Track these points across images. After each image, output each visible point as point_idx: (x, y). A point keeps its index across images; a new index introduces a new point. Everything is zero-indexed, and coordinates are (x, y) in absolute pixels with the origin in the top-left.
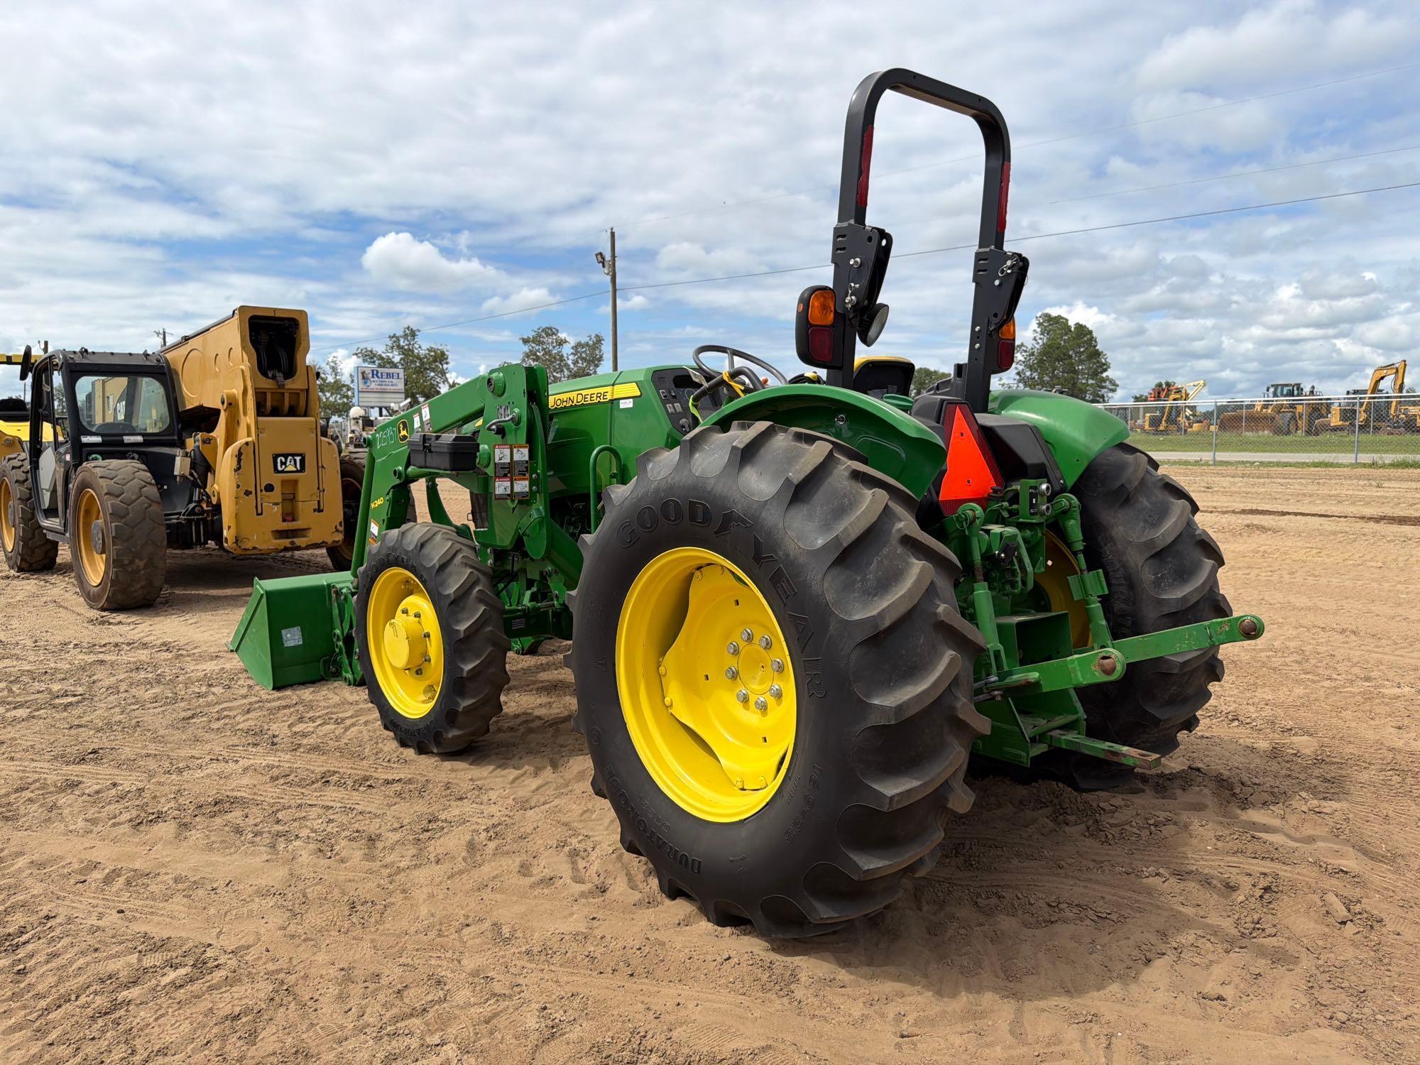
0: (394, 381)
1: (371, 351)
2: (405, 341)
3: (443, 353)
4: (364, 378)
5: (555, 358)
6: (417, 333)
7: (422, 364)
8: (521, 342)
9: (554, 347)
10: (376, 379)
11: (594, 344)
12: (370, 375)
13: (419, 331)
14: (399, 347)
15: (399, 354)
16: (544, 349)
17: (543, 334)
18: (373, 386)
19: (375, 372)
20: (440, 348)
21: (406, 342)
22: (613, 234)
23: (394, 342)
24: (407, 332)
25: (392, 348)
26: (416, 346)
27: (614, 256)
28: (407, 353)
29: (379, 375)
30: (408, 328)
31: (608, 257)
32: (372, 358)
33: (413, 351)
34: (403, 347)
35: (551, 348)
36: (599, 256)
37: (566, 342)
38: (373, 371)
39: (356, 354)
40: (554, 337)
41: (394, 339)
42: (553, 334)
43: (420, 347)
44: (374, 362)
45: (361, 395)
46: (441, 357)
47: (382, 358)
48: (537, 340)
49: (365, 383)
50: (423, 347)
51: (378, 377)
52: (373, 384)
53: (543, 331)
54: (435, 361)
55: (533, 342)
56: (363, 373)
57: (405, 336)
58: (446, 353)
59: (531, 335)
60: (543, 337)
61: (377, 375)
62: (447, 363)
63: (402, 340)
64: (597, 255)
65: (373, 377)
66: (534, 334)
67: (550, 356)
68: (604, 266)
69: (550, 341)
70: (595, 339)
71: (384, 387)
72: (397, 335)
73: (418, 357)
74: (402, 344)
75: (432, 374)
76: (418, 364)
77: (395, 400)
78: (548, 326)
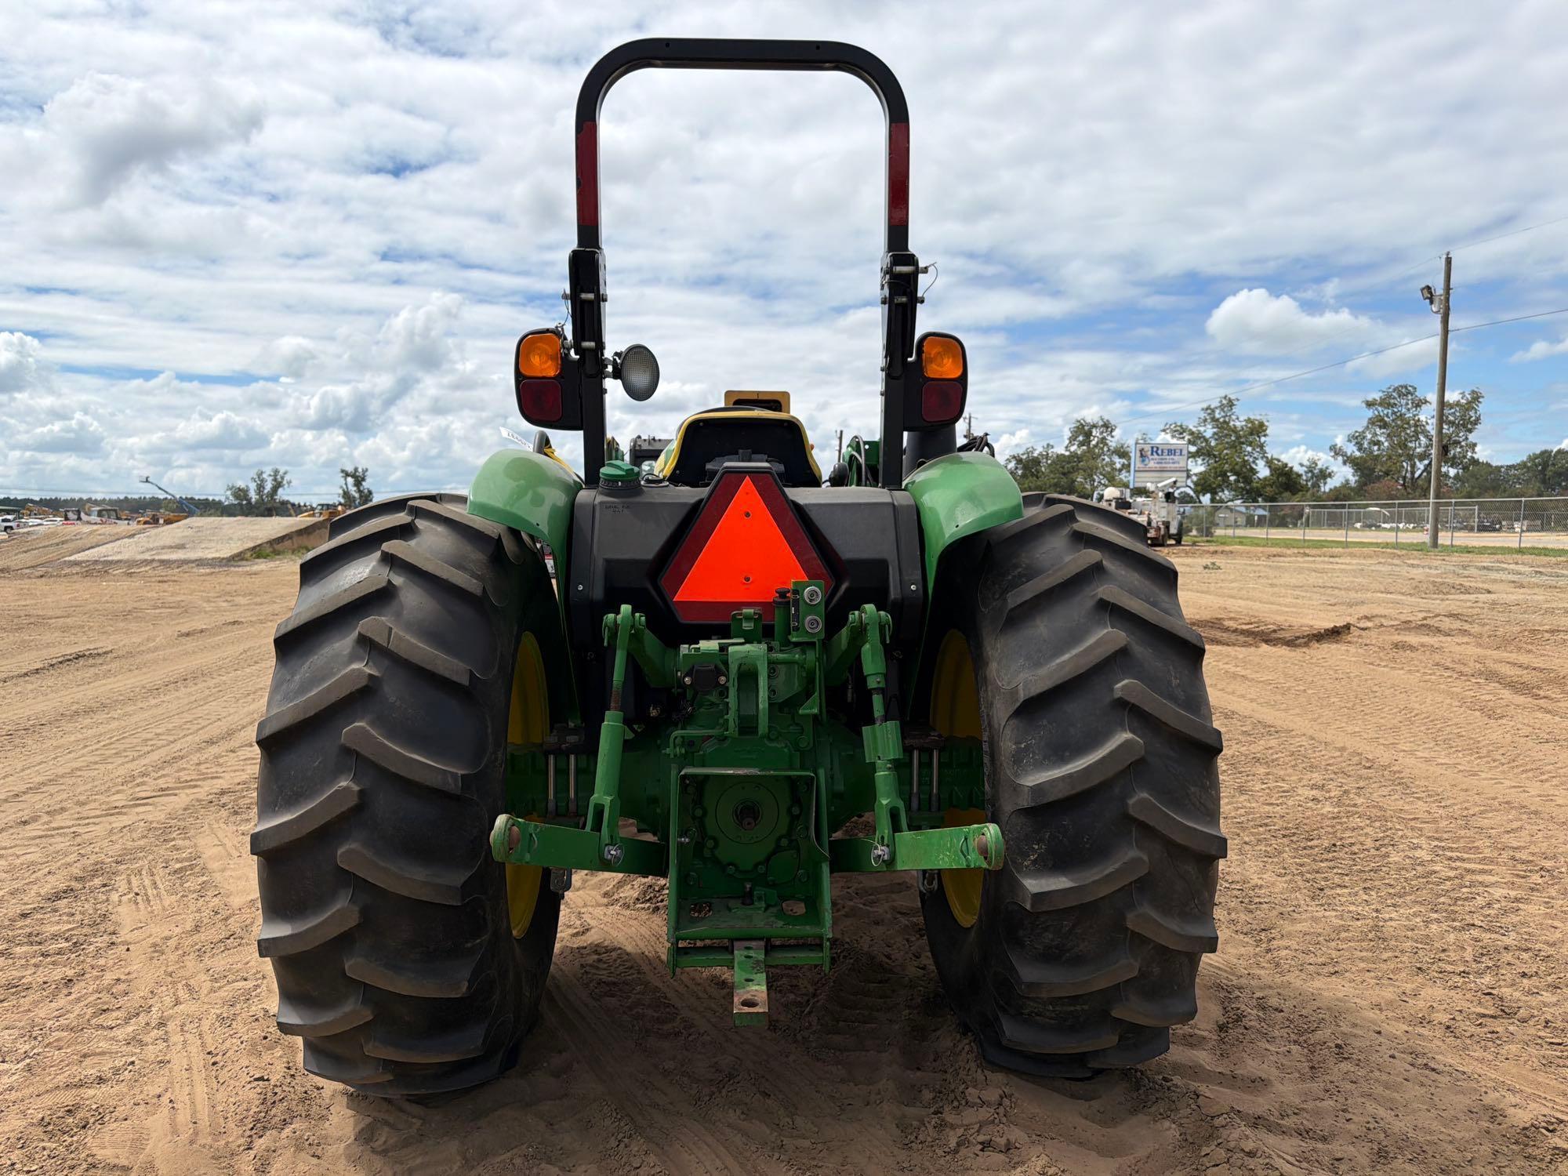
0: (1176, 458)
1: (1181, 426)
2: (1220, 416)
3: (1261, 425)
4: (1142, 456)
5: (1408, 423)
6: (1235, 403)
7: (1238, 437)
8: (1364, 405)
9: (1409, 410)
10: (1155, 456)
11: (1469, 403)
12: (1150, 453)
13: (1238, 400)
14: (1214, 420)
15: (1213, 428)
16: (1394, 413)
17: (1395, 394)
18: (1152, 464)
19: (1155, 449)
20: (1258, 418)
21: (1223, 414)
22: (1449, 261)
23: (1209, 414)
24: (1224, 402)
25: (1205, 420)
26: (1234, 417)
27: (1448, 288)
28: (1223, 427)
29: (1160, 452)
30: (1225, 397)
31: (1439, 290)
32: (1181, 434)
33: (1227, 423)
34: (1218, 420)
35: (1404, 410)
36: (1425, 291)
37: (1426, 402)
38: (1152, 448)
39: (1164, 430)
40: (1410, 397)
41: (1209, 411)
42: (1409, 393)
43: (1238, 419)
44: (1183, 438)
45: (1138, 474)
46: (1258, 429)
47: (1192, 433)
48: (1385, 403)
49: (1143, 461)
50: (1241, 419)
51: (1158, 454)
52: (1152, 462)
53: (1394, 390)
54: (1251, 434)
55: (1381, 404)
56: (1141, 451)
57: (1222, 408)
58: (1266, 424)
59: (1377, 396)
60: (1395, 398)
61: (1156, 452)
62: (1265, 436)
63: (1217, 411)
64: (1422, 290)
65: (1152, 454)
66: (1381, 394)
67: (1402, 420)
68: (1432, 303)
69: (1403, 402)
70: (1469, 397)
71: (1164, 465)
72: (1212, 407)
73: (1234, 430)
74: (1217, 416)
75: (1249, 449)
76: (1233, 438)
77: (1151, 480)
78: (1402, 383)
